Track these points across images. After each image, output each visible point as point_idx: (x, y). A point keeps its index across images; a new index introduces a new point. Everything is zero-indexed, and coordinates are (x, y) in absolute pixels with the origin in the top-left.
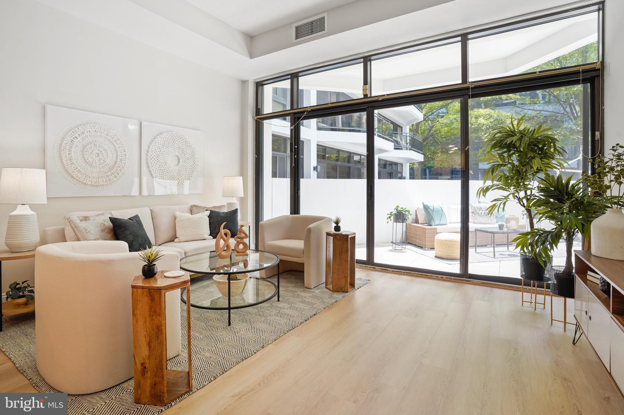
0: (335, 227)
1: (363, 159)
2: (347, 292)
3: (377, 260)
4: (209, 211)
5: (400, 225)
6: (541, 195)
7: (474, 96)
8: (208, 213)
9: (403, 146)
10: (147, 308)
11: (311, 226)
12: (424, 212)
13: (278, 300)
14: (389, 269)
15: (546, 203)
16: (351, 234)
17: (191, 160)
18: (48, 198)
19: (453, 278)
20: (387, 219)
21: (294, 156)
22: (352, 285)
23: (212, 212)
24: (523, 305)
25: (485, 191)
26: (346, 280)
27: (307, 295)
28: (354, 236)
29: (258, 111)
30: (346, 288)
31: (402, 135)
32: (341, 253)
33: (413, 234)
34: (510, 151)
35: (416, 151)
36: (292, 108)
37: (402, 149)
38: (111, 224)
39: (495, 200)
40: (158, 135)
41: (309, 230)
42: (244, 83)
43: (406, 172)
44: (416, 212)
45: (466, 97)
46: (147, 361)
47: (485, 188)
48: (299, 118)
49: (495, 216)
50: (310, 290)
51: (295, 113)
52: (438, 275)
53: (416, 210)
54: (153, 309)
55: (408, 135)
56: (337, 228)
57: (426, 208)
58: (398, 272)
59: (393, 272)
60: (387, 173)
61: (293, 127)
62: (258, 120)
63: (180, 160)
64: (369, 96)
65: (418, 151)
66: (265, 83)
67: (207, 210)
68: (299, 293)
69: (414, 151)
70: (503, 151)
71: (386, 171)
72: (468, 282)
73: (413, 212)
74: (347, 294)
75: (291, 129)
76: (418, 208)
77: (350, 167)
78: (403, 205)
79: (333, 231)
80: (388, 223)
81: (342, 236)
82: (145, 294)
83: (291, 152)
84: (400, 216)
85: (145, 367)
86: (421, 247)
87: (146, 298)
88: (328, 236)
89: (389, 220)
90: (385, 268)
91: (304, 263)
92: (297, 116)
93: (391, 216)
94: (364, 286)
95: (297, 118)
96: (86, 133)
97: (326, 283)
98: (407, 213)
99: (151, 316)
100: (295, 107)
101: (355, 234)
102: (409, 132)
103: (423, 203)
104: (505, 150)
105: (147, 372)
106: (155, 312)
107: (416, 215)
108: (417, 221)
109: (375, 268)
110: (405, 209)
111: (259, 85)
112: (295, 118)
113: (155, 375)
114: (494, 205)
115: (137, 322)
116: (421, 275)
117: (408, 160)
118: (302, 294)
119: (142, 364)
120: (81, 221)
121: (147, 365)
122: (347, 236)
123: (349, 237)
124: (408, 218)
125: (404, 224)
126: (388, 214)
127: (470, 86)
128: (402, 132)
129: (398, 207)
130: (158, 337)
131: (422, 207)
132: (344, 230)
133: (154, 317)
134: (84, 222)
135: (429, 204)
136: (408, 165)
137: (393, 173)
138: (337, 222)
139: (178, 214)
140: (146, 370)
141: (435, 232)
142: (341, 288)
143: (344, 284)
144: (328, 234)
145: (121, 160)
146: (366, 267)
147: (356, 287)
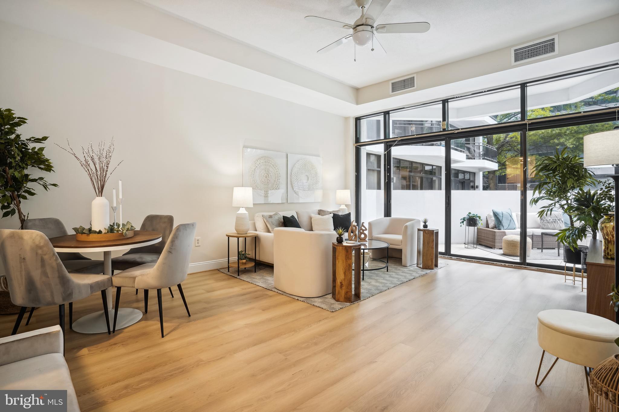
0: (424, 225)
1: (435, 169)
2: (433, 269)
3: (453, 252)
4: (333, 214)
5: (472, 228)
6: (575, 204)
7: (530, 130)
8: (332, 215)
9: (475, 156)
10: (344, 256)
11: (407, 224)
12: (493, 218)
13: (387, 271)
14: (462, 259)
15: (577, 209)
16: (436, 230)
17: (315, 178)
18: (254, 204)
19: (514, 265)
20: (461, 223)
21: (387, 174)
22: (436, 266)
23: (334, 215)
24: (565, 282)
25: (536, 201)
26: (432, 261)
27: (406, 270)
28: (437, 231)
29: (357, 140)
30: (432, 267)
31: (475, 144)
32: (428, 242)
33: (484, 237)
34: (554, 173)
35: (490, 160)
36: (385, 138)
37: (474, 159)
38: (283, 220)
39: (543, 207)
40: (297, 163)
41: (406, 227)
42: (346, 119)
43: (480, 181)
44: (487, 219)
45: (524, 130)
46: (343, 281)
47: (536, 199)
48: (391, 146)
49: (564, 222)
50: (407, 267)
51: (387, 142)
52: (501, 263)
53: (487, 217)
54: (347, 256)
55: (481, 144)
56: (425, 226)
57: (495, 215)
58: (470, 260)
59: (466, 261)
60: (459, 182)
61: (386, 153)
62: (357, 146)
63: (309, 178)
64: (447, 130)
65: (492, 160)
66: (362, 118)
67: (330, 213)
68: (400, 269)
69: (487, 160)
70: (550, 172)
71: (457, 180)
72: (525, 268)
73: (483, 218)
74: (433, 270)
75: (384, 154)
76: (489, 215)
77: (422, 177)
78: (474, 212)
79: (422, 227)
80: (461, 226)
81: (428, 230)
82: (344, 249)
83: (384, 171)
84: (472, 221)
85: (342, 284)
86: (492, 248)
87: (344, 251)
88: (419, 231)
89: (462, 224)
90: (460, 257)
91: (402, 250)
92: (389, 144)
93: (464, 221)
94: (444, 267)
95: (389, 146)
96: (261, 163)
97: (417, 264)
98: (478, 218)
99: (346, 259)
100: (387, 137)
101: (438, 230)
102: (482, 142)
103: (493, 210)
104: (551, 172)
105: (343, 286)
106: (348, 258)
107: (487, 221)
108: (488, 226)
109: (451, 258)
110: (477, 215)
111: (358, 120)
112: (387, 145)
113: (347, 288)
114: (543, 211)
115: (339, 262)
116: (488, 263)
117: (480, 169)
118: (402, 269)
119: (341, 283)
120: (269, 218)
121: (343, 283)
122: (433, 231)
123: (435, 232)
124: (479, 223)
125: (476, 228)
126: (461, 219)
127: (527, 123)
128: (475, 141)
129: (470, 213)
130: (349, 270)
131: (492, 214)
132: (430, 227)
133: (348, 260)
134: (270, 218)
135: (499, 210)
136: (481, 174)
137: (465, 182)
138: (425, 222)
139: (313, 215)
140: (343, 285)
141: (504, 234)
142: (429, 266)
143: (431, 264)
144: (419, 230)
145: (278, 180)
146: (444, 257)
147: (439, 267)
